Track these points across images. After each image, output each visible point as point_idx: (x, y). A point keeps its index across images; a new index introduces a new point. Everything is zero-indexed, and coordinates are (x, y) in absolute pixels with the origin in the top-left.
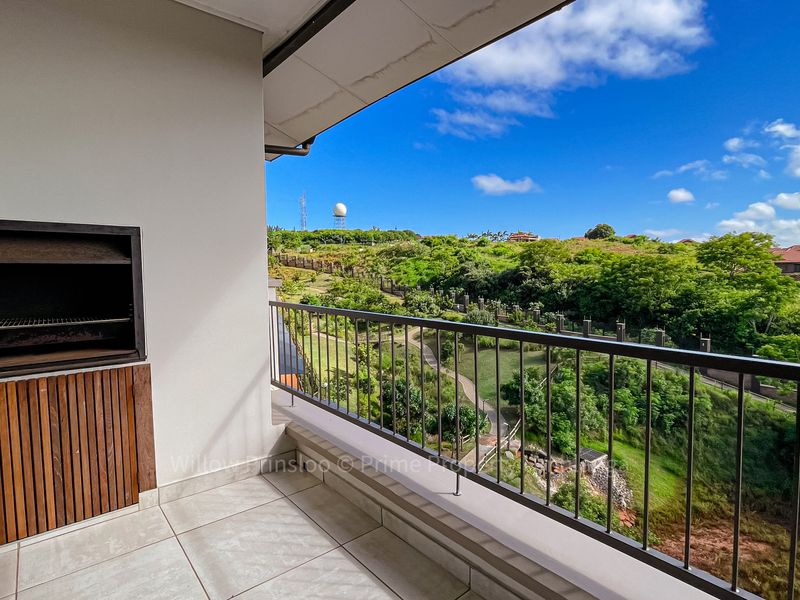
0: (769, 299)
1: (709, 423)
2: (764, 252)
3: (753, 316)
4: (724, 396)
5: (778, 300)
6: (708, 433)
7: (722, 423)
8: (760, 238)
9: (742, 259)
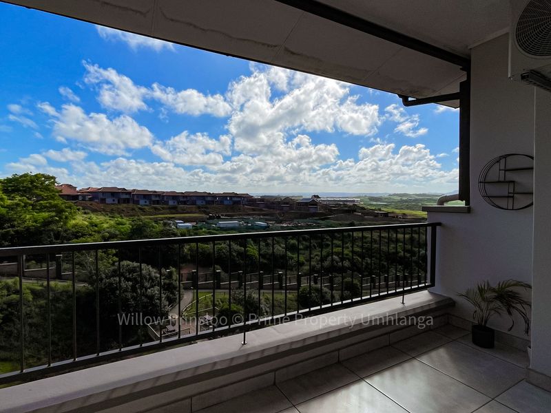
0: (61, 218)
1: (31, 310)
2: (51, 187)
3: (53, 230)
4: (41, 288)
5: (66, 218)
6: (32, 318)
7: (41, 307)
8: (48, 178)
9: (37, 192)
